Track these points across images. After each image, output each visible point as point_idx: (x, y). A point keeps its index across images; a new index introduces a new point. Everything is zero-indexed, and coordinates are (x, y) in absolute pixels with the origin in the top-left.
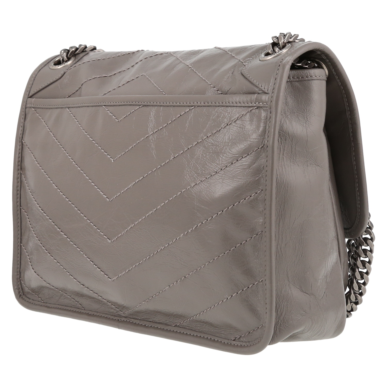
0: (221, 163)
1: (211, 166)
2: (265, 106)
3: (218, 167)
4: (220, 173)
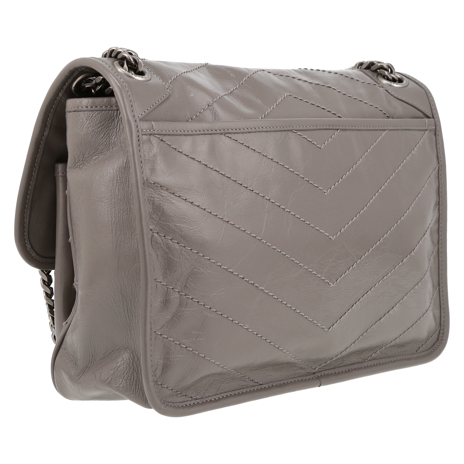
2: (433, 129)
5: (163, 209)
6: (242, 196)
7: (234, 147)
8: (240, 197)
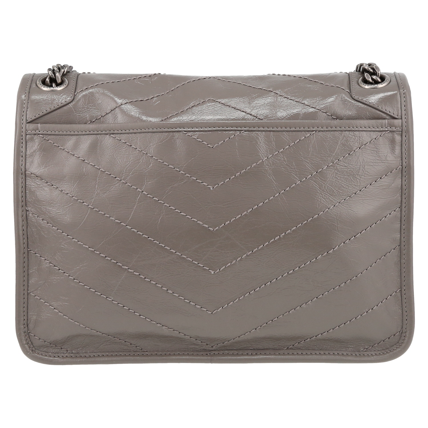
0: (359, 185)
1: (349, 188)
2: (398, 130)
3: (357, 189)
4: (359, 194)
5: (37, 194)
6: (114, 188)
7: (116, 145)
8: (112, 188)
